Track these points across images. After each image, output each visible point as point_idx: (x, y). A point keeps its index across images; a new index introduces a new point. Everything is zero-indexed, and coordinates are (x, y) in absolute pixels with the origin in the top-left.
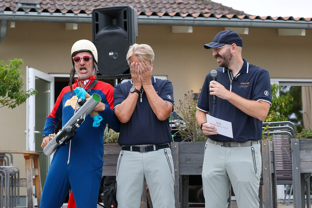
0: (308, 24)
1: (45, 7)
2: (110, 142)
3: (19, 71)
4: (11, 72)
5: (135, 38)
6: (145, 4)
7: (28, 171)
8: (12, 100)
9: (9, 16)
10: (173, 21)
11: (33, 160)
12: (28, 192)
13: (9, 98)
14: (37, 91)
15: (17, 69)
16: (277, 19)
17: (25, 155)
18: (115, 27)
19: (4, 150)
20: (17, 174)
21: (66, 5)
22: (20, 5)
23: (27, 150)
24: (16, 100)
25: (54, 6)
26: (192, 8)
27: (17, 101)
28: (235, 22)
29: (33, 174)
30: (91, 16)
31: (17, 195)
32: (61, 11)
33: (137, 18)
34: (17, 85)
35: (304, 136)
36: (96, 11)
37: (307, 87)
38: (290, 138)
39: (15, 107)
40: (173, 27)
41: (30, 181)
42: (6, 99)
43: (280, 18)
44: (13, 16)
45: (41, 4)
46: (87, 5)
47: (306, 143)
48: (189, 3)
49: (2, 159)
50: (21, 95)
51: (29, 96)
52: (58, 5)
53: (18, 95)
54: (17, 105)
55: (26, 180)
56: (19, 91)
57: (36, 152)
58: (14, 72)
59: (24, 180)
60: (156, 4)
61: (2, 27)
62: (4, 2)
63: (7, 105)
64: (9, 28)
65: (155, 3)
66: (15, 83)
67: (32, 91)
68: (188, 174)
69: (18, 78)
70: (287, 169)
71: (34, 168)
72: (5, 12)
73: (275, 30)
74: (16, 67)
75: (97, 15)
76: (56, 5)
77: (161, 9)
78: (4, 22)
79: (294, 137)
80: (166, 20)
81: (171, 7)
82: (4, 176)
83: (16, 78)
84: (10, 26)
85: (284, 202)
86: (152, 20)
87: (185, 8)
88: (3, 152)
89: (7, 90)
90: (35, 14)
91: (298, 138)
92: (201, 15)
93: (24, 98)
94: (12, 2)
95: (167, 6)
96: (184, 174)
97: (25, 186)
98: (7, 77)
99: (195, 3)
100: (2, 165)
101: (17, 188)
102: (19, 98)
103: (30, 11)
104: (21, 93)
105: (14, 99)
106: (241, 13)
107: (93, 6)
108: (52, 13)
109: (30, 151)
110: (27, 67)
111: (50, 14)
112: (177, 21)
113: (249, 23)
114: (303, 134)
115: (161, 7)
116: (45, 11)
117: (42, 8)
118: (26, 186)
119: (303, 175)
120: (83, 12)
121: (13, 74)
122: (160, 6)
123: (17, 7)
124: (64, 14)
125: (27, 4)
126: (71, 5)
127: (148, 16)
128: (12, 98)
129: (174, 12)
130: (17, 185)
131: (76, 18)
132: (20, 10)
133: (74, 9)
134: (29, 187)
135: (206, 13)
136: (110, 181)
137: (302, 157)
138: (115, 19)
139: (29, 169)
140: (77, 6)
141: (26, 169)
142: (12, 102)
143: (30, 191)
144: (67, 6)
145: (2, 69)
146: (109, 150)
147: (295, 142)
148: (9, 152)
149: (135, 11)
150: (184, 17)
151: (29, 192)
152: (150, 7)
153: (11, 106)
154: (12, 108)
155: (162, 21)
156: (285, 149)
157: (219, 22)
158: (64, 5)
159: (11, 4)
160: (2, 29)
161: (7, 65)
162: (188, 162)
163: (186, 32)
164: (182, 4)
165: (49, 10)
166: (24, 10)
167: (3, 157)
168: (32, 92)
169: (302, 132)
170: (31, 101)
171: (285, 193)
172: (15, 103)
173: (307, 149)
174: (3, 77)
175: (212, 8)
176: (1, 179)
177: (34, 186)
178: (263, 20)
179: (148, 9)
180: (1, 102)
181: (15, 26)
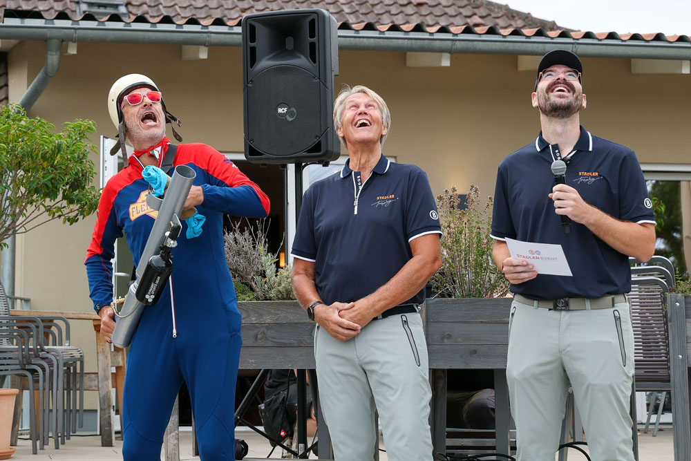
1: (139, 12)
2: (280, 296)
3: (85, 145)
4: (68, 147)
5: (333, 77)
6: (347, 6)
7: (101, 357)
8: (71, 206)
9: (65, 31)
10: (410, 41)
12: (102, 401)
13: (65, 203)
15: (82, 141)
16: (629, 37)
17: (97, 323)
18: (292, 54)
19: (51, 313)
20: (78, 363)
21: (180, 7)
22: (84, 7)
24: (79, 205)
25: (156, 8)
26: (446, 14)
27: (80, 208)
28: (540, 45)
29: (112, 362)
30: (239, 30)
31: (78, 408)
32: (174, 20)
33: (336, 37)
34: (82, 175)
36: (250, 21)
38: (663, 293)
39: (77, 221)
40: (409, 54)
41: (106, 379)
42: (59, 205)
43: (635, 37)
44: (72, 30)
45: (128, 4)
46: (226, 7)
48: (439, 4)
49: (47, 330)
50: (90, 197)
52: (165, 7)
53: (83, 195)
54: (82, 216)
55: (98, 376)
56: (87, 187)
58: (75, 147)
59: (93, 376)
60: (370, 7)
61: (49, 53)
63: (60, 216)
64: (65, 54)
65: (368, 4)
66: (79, 170)
68: (447, 367)
69: (84, 161)
71: (115, 350)
72: (55, 21)
73: (626, 60)
74: (81, 138)
75: (253, 29)
76: (161, 7)
77: (380, 16)
78: (55, 43)
80: (394, 41)
81: (401, 12)
82: (52, 366)
83: (80, 160)
84: (67, 52)
85: (647, 427)
86: (366, 40)
87: (431, 13)
88: (50, 315)
90: (120, 25)
91: (682, 292)
92: (468, 30)
95: (394, 10)
96: (438, 367)
97: (94, 388)
98: (61, 157)
99: (453, 4)
100: (48, 345)
101: (78, 392)
102: (86, 203)
103: (110, 20)
104: (91, 192)
105: (75, 205)
106: (549, 26)
107: (238, 9)
108: (154, 24)
110: (102, 137)
111: (153, 27)
112: (418, 41)
113: (571, 45)
115: (381, 12)
116: (142, 19)
117: (131, 13)
118: (98, 390)
120: (218, 22)
121: (73, 152)
122: (378, 10)
123: (78, 11)
124: (180, 26)
125: (100, 5)
126: (191, 7)
127: (357, 31)
128: (71, 201)
129: (408, 22)
130: (78, 386)
131: (205, 35)
132: (88, 17)
133: (199, 16)
134: (103, 392)
135: (477, 25)
136: (279, 379)
137: (689, 333)
138: (291, 38)
139: (104, 352)
140: (204, 10)
141: (98, 353)
142: (71, 211)
143: (105, 400)
144: (183, 9)
145: (51, 142)
146: (278, 314)
148: (60, 315)
149: (333, 21)
150: (431, 34)
151: (104, 402)
152: (357, 11)
153: (69, 220)
154: (71, 224)
155: (386, 40)
157: (507, 44)
158: (177, 7)
159: (65, 5)
160: (49, 56)
161: (60, 134)
162: (446, 341)
163: (436, 65)
164: (426, 6)
165: (147, 16)
166: (96, 17)
167: (50, 327)
171: (648, 411)
172: (77, 212)
174: (53, 158)
175: (489, 15)
176: (44, 374)
177: (115, 389)
178: (600, 40)
179: (352, 16)
180: (48, 210)
181: (77, 52)
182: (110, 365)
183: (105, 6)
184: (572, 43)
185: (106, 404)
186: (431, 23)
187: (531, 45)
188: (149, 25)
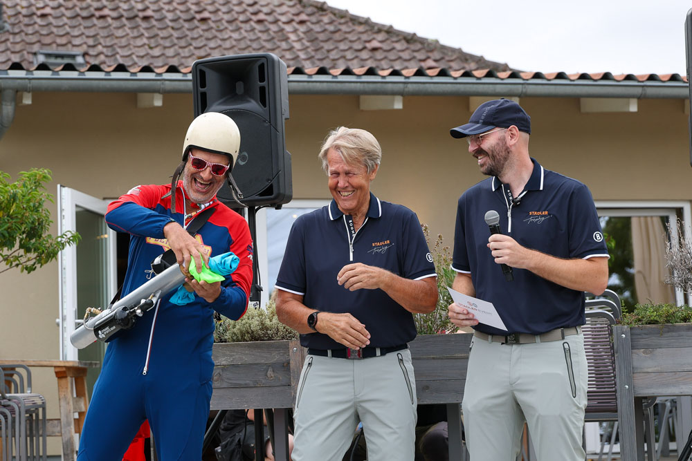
0: (643, 86)
1: (94, 62)
2: (235, 338)
3: (41, 194)
4: (24, 196)
5: (284, 121)
6: (303, 52)
7: (63, 403)
8: (28, 255)
9: (19, 81)
10: (362, 85)
11: (74, 379)
12: (65, 447)
13: (22, 252)
14: (79, 236)
15: (38, 189)
16: (577, 77)
17: (58, 370)
18: (242, 98)
19: (13, 361)
20: (41, 410)
21: (137, 56)
22: (41, 59)
23: (61, 359)
24: (36, 254)
25: (113, 58)
26: (400, 58)
27: (37, 257)
28: (491, 86)
29: (75, 408)
30: (190, 77)
31: (41, 454)
32: (129, 69)
33: (286, 80)
34: (39, 224)
35: (640, 320)
36: (200, 67)
37: (642, 219)
38: (610, 325)
39: (34, 269)
40: (362, 98)
41: (68, 424)
42: (16, 254)
43: (584, 76)
44: (27, 80)
45: (85, 54)
46: (183, 55)
47: (645, 334)
48: (393, 48)
49: (9, 378)
50: (47, 245)
51: (63, 246)
52: (122, 57)
53: (40, 244)
54: (40, 265)
55: (60, 422)
56: (43, 235)
57: (80, 362)
59: (56, 422)
60: (325, 52)
61: (4, 103)
62: (9, 52)
63: (17, 265)
64: (20, 105)
65: (323, 50)
66: (35, 219)
67: (68, 237)
69: (40, 210)
70: (605, 388)
71: (77, 396)
72: (9, 71)
73: (575, 100)
74: (36, 187)
75: (203, 74)
76: (118, 56)
77: (335, 62)
78: (9, 93)
79: (619, 323)
80: (347, 84)
81: (357, 57)
82: (14, 414)
83: (36, 209)
84: (22, 102)
85: (600, 457)
86: (318, 84)
87: (385, 58)
88: (11, 363)
89: (18, 234)
90: (73, 74)
91: (628, 324)
92: (420, 73)
93: (54, 250)
94: (25, 52)
95: (349, 55)
97: (57, 434)
98: (16, 207)
99: (407, 49)
100: (10, 393)
101: (41, 438)
102: (43, 251)
103: (63, 69)
104: (48, 241)
105: (32, 254)
106: (501, 68)
107: (194, 57)
108: (108, 73)
109: (68, 362)
110: (59, 186)
111: (105, 75)
112: (371, 85)
113: (520, 86)
114: (638, 314)
115: (336, 57)
116: (95, 68)
117: (87, 63)
118: (61, 436)
119: (639, 401)
120: (173, 69)
121: (29, 201)
122: (333, 55)
123: (35, 62)
124: (134, 74)
125: (57, 56)
126: (148, 56)
127: (310, 76)
128: (28, 250)
129: (363, 67)
130: (41, 432)
131: (159, 82)
132: (43, 67)
133: (156, 65)
134: (66, 438)
135: (430, 68)
136: (234, 421)
137: (636, 364)
138: (241, 82)
139: (65, 398)
140: (161, 59)
141: (60, 399)
142: (29, 260)
143: (68, 445)
144: (140, 59)
145: (6, 192)
146: (234, 355)
147: (622, 333)
148: (22, 363)
149: (283, 65)
150: (384, 77)
152: (313, 57)
153: (26, 268)
154: (29, 273)
155: (339, 85)
156: (599, 347)
157: (458, 85)
158: (134, 57)
159: (23, 56)
160: (4, 107)
161: (15, 183)
163: (389, 108)
164: (380, 51)
165: (102, 66)
166: (51, 67)
167: (12, 375)
168: (69, 239)
169: (636, 311)
170: (68, 257)
171: (601, 441)
172: (34, 261)
173: (647, 348)
174: (8, 207)
175: (442, 58)
176: (6, 422)
177: (78, 435)
178: (549, 80)
179: (308, 62)
180: (6, 259)
181: (33, 101)
182: (72, 411)
183: (62, 56)
184: (522, 84)
185: (69, 449)
186: (385, 67)
187: (481, 86)
188: (103, 73)
